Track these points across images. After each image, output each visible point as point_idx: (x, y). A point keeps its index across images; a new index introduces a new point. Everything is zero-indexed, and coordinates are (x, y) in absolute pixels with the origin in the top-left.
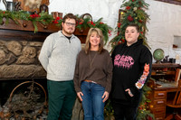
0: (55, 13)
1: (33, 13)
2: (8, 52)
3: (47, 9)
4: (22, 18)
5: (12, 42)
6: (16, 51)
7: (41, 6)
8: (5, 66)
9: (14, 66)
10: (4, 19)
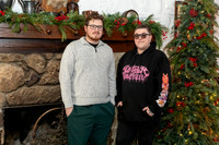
0: (88, 12)
1: (58, 15)
2: (28, 69)
3: (76, 8)
4: (45, 23)
5: (33, 55)
6: (39, 67)
7: (68, 4)
8: (24, 88)
9: (37, 87)
10: (21, 25)
